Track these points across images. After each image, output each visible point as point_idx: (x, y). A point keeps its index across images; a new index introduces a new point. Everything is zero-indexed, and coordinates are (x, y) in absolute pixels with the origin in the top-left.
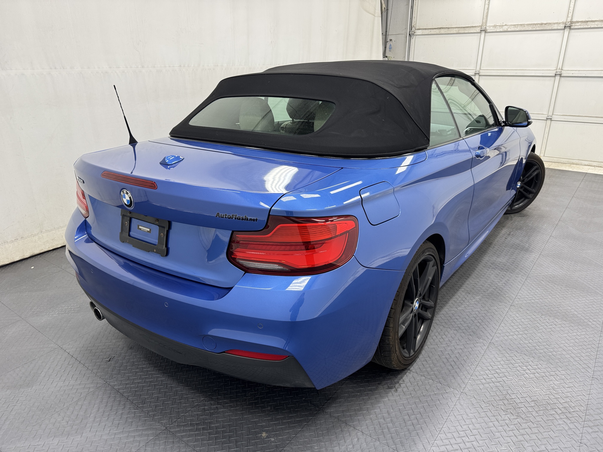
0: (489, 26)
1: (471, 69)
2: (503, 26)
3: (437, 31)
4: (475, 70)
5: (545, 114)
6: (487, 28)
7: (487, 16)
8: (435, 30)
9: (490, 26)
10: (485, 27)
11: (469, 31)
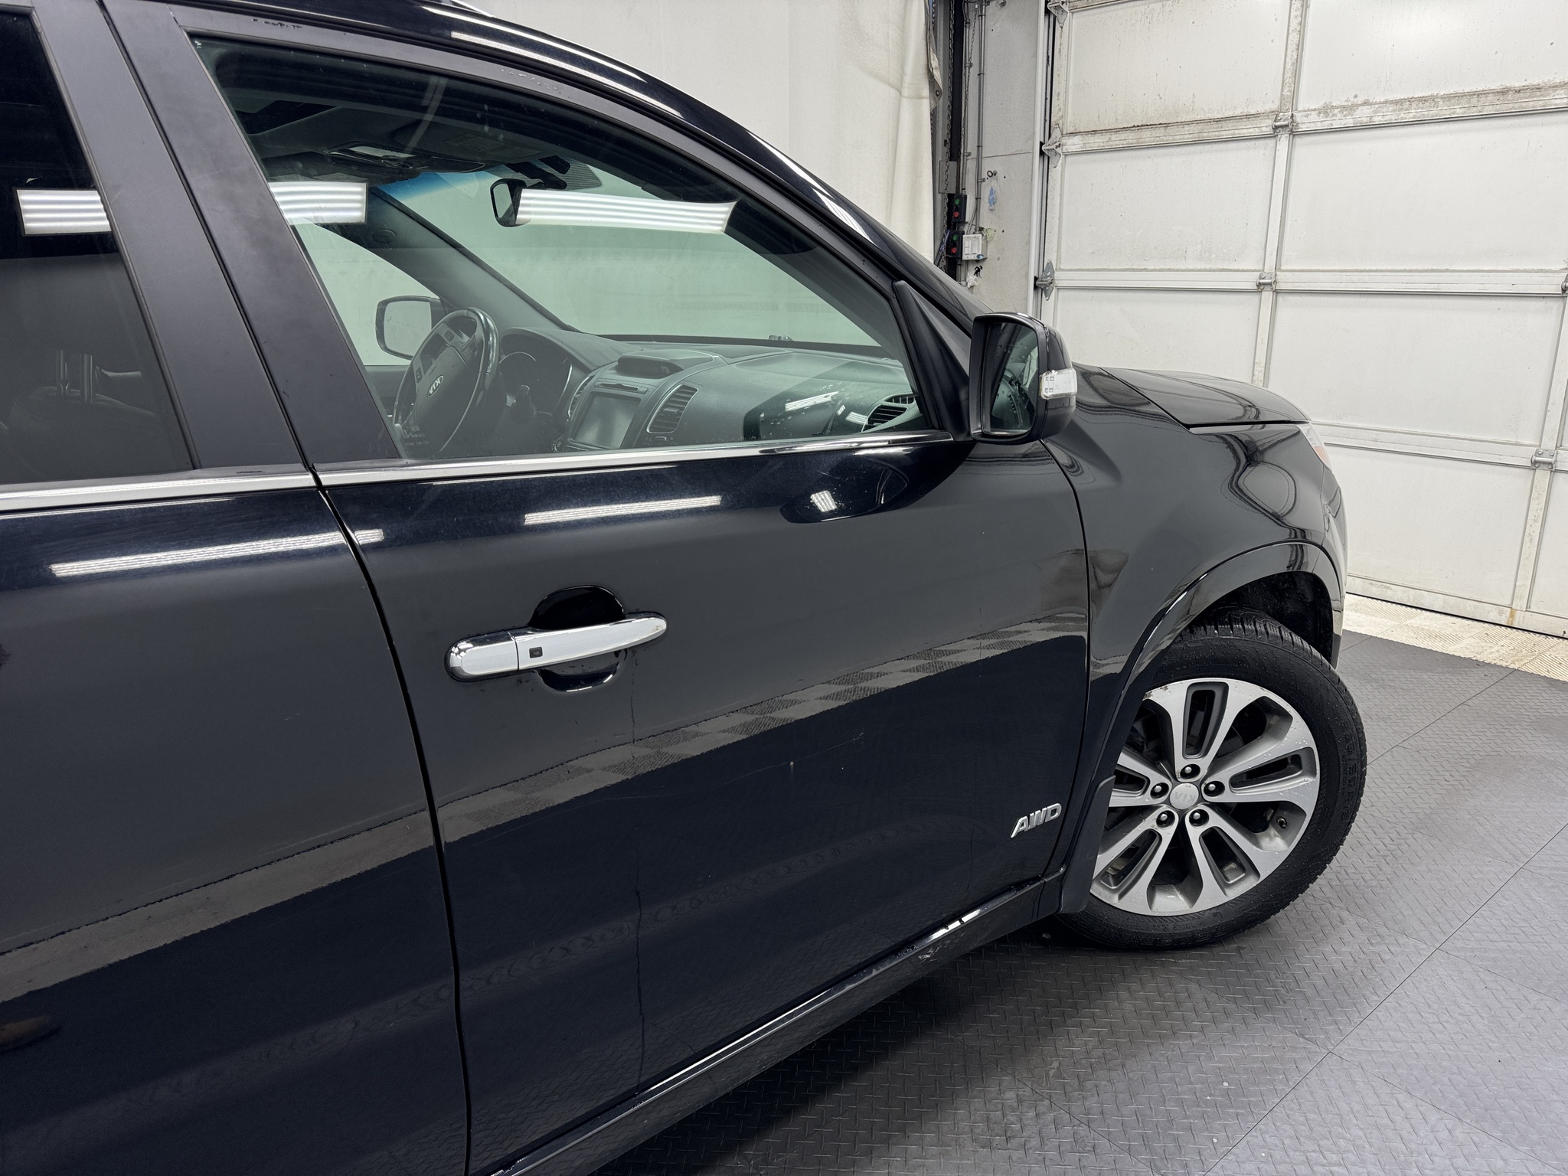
0: (1305, 111)
1: (1246, 268)
2: (1350, 108)
3: (1130, 138)
4: (1259, 273)
5: (1527, 442)
6: (1299, 117)
7: (1297, 74)
8: (1123, 135)
9: (1309, 110)
10: (1290, 113)
11: (1237, 132)
